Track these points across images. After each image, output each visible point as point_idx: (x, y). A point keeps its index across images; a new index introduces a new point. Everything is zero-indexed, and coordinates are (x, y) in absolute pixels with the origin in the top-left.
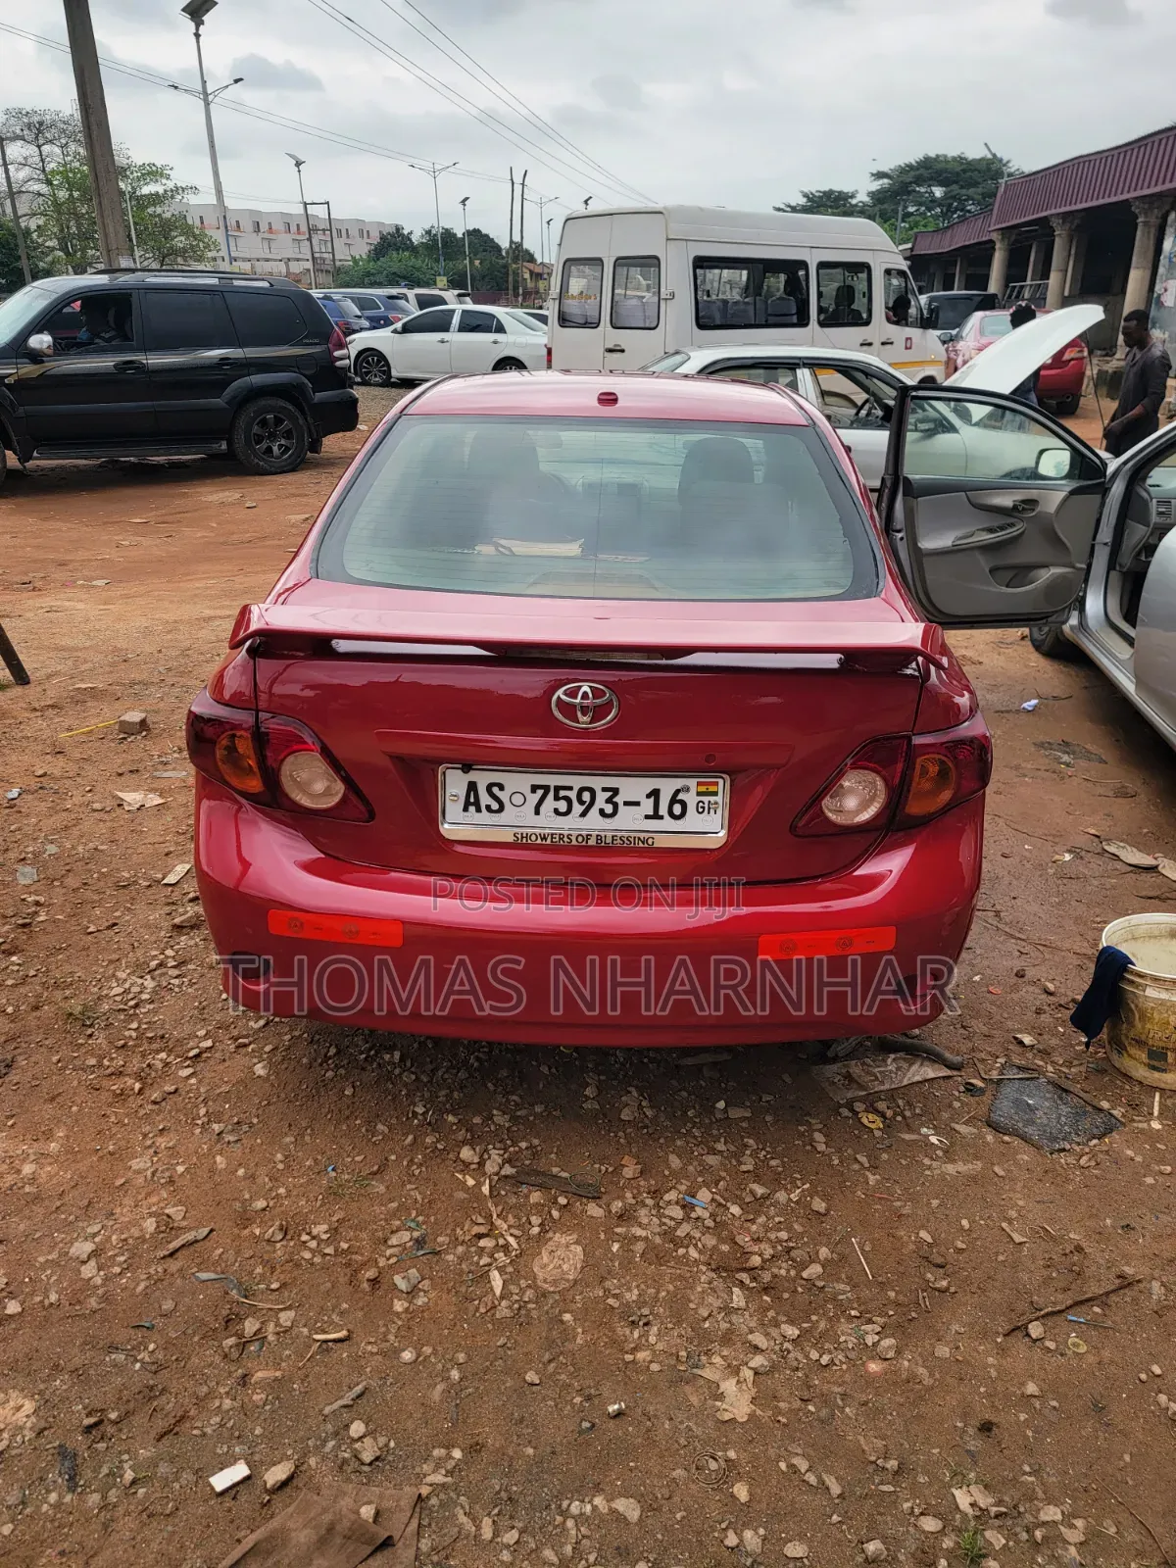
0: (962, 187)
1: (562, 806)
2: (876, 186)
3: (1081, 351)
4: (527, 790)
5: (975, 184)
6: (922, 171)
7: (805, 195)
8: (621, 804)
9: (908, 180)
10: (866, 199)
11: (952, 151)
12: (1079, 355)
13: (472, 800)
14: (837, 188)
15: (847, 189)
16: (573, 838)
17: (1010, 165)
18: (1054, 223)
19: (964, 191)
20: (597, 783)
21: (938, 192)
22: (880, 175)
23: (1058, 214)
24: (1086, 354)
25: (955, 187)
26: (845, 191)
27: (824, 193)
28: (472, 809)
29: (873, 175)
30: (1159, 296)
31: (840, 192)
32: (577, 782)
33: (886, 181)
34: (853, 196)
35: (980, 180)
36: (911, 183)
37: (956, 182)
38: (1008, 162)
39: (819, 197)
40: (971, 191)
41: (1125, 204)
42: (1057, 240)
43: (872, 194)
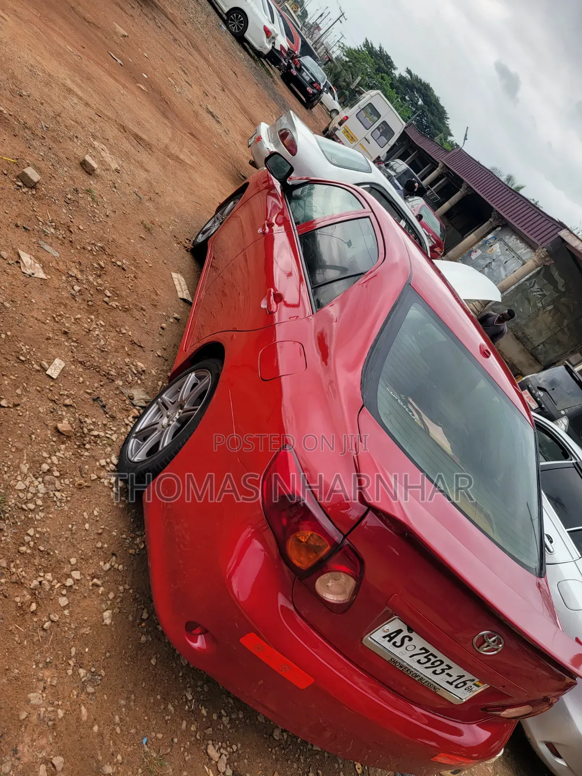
0: (428, 110)
1: (424, 660)
2: (405, 74)
3: (441, 252)
4: (419, 647)
5: (433, 114)
6: (422, 88)
7: (380, 48)
8: (446, 673)
9: (416, 86)
10: (397, 76)
11: (437, 93)
12: (440, 253)
13: (392, 636)
14: (393, 59)
15: (396, 64)
16: (412, 673)
17: (448, 120)
18: (464, 186)
19: (427, 112)
20: (447, 661)
21: (420, 102)
22: (409, 72)
23: (468, 184)
24: (441, 254)
25: (426, 107)
26: (394, 63)
27: (387, 55)
28: (388, 639)
29: (407, 69)
30: (472, 251)
31: (392, 62)
32: (440, 656)
33: (409, 77)
34: (395, 69)
35: (436, 114)
36: (416, 88)
37: (429, 106)
38: (448, 118)
39: (384, 54)
40: (429, 115)
41: (492, 208)
42: (459, 192)
43: (401, 77)
